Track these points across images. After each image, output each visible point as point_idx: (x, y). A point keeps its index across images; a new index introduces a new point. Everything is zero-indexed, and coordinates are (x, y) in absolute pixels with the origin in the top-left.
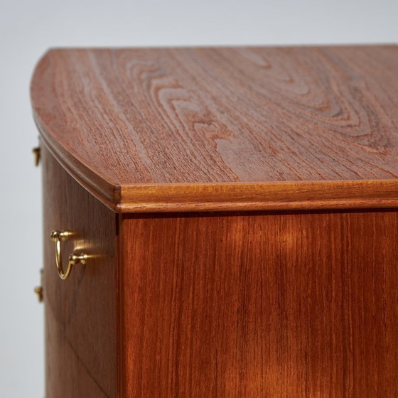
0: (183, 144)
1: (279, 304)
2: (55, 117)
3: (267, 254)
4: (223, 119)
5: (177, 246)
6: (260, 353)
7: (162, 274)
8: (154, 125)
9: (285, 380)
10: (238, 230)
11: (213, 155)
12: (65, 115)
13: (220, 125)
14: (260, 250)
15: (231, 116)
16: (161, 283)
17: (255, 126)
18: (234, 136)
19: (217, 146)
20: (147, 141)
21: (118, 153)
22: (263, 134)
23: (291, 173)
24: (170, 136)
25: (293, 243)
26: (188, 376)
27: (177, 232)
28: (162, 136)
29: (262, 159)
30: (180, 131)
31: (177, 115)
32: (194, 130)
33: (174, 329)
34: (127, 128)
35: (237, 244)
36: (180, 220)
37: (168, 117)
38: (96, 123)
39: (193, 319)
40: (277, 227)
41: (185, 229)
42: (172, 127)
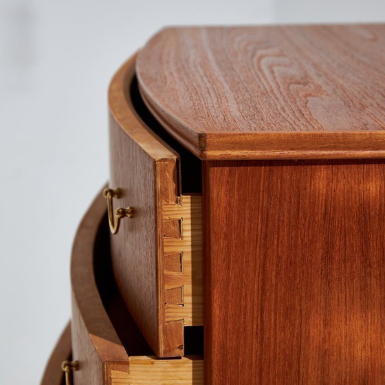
0: (275, 100)
1: (362, 252)
2: (156, 80)
3: (350, 202)
4: (319, 81)
5: (261, 193)
6: (344, 300)
7: (247, 221)
8: (250, 86)
9: (369, 327)
10: (322, 178)
11: (303, 109)
12: (166, 78)
13: (315, 86)
14: (344, 198)
15: (328, 79)
16: (246, 230)
17: (350, 86)
18: (327, 95)
19: (309, 103)
20: (241, 98)
21: (210, 108)
22: (356, 93)
23: (376, 124)
24: (264, 94)
25: (376, 192)
26: (272, 321)
27: (262, 180)
28: (256, 94)
29: (350, 113)
30: (274, 91)
31: (275, 78)
32: (289, 89)
33: (259, 275)
34: (224, 88)
35: (321, 192)
36: (265, 169)
37: (266, 79)
38: (195, 84)
39: (277, 266)
40: (361, 175)
41: (269, 177)
42: (267, 87)
